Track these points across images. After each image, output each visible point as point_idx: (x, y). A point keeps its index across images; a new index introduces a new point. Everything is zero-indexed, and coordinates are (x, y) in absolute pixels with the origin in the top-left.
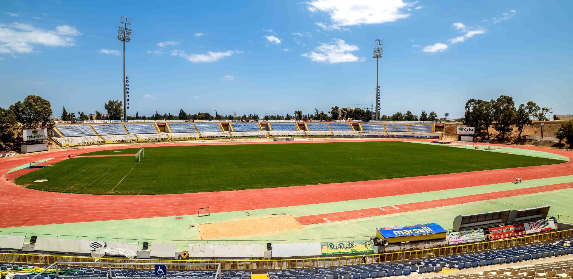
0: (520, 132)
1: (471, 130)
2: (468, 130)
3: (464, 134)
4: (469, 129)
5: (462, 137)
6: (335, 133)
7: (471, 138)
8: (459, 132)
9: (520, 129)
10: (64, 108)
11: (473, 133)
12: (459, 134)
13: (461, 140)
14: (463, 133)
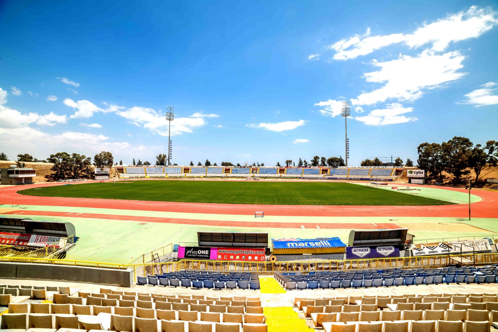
0: (478, 175)
1: (421, 173)
2: (417, 173)
3: (414, 177)
4: (419, 172)
5: (412, 181)
6: (304, 176)
7: (421, 181)
8: (409, 175)
9: (478, 172)
10: (134, 160)
11: (423, 175)
12: (408, 177)
13: (412, 182)
14: (412, 176)
